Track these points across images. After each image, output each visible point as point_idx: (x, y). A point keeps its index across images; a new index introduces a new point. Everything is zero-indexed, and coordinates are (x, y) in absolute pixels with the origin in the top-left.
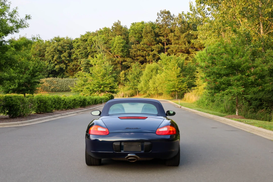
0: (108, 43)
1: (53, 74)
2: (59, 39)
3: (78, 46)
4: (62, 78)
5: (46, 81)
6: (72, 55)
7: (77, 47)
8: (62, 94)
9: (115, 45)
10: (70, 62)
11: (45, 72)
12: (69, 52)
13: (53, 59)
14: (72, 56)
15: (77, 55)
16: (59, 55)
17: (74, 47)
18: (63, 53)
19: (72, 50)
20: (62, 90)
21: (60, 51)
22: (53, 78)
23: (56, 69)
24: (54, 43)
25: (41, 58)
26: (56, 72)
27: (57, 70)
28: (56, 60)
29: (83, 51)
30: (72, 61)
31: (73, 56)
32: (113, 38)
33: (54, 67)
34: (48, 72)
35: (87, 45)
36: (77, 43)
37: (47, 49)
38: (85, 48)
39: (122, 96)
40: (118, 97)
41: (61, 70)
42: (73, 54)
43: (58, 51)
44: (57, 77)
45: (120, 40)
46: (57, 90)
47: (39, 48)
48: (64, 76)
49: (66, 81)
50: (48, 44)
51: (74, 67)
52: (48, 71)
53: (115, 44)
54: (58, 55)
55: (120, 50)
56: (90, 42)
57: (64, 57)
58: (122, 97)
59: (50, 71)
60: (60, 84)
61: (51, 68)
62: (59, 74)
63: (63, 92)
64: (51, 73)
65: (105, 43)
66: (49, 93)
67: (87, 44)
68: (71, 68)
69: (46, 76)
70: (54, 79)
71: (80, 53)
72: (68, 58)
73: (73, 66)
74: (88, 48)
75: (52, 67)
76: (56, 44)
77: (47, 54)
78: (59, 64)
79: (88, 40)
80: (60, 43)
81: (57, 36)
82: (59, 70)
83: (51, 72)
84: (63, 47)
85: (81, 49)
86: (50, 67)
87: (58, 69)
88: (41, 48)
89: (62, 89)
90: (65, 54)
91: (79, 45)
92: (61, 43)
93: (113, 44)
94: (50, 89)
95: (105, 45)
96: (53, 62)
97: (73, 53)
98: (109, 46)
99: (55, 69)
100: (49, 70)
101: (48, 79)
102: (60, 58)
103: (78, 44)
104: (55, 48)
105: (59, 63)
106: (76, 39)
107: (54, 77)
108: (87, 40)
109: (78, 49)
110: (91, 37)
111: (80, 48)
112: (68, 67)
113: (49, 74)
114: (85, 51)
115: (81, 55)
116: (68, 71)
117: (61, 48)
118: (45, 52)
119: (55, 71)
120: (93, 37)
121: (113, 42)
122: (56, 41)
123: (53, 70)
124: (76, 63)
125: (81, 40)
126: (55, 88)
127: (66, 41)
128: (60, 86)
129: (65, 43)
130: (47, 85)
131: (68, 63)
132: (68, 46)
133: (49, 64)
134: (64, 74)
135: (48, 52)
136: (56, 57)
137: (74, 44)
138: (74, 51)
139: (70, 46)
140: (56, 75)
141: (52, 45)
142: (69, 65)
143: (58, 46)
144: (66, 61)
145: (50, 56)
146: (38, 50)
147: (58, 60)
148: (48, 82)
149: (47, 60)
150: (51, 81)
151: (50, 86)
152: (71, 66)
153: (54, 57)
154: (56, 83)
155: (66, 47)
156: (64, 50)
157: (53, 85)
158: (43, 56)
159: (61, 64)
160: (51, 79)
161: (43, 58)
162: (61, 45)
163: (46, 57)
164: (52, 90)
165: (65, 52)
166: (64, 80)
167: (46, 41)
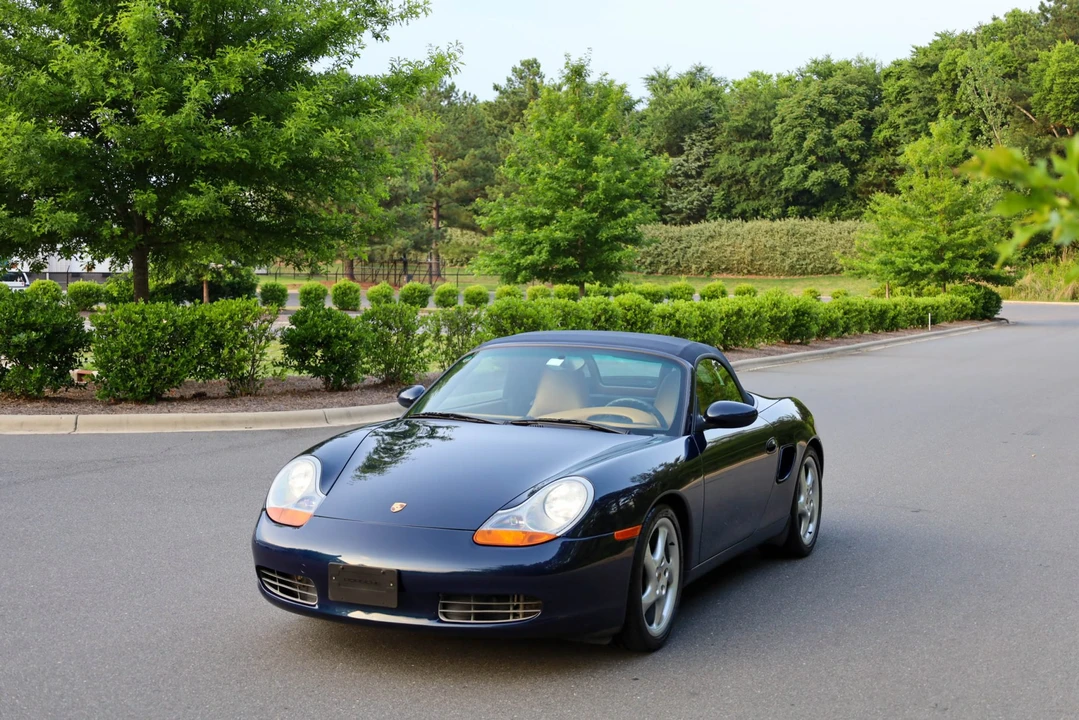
0: (1023, 77)
1: (801, 205)
2: (829, 69)
3: (903, 91)
4: (832, 219)
5: (772, 230)
6: (878, 129)
7: (896, 98)
8: (827, 283)
9: (1047, 84)
10: (869, 157)
11: (773, 197)
12: (865, 116)
13: (800, 145)
14: (875, 134)
15: (897, 127)
16: (827, 130)
17: (885, 98)
18: (843, 122)
19: (877, 108)
20: (830, 266)
21: (831, 114)
22: (797, 221)
23: (813, 185)
24: (807, 84)
25: (756, 141)
26: (813, 196)
27: (816, 190)
28: (811, 152)
29: (920, 112)
30: (878, 150)
31: (880, 131)
32: (1043, 54)
33: (805, 177)
34: (783, 196)
35: (938, 87)
36: (899, 79)
37: (783, 107)
38: (930, 99)
39: (1069, 292)
40: (1053, 300)
41: (832, 188)
42: (882, 126)
43: (822, 112)
44: (811, 218)
45: (1068, 59)
46: (811, 266)
47: (751, 103)
48: (844, 213)
49: (846, 234)
50: (784, 89)
51: (883, 177)
52: (781, 194)
53: (1048, 78)
54: (820, 131)
55: (1068, 103)
56: (949, 73)
57: (846, 137)
58: (1066, 300)
59: (790, 194)
60: (825, 243)
61: (795, 181)
62: (826, 205)
63: (834, 275)
64: (795, 203)
65: (1007, 76)
66: (782, 277)
67: (935, 82)
68: (870, 179)
69: (774, 211)
70: (802, 226)
71: (906, 119)
72: (860, 142)
73: (880, 170)
74: (940, 97)
75: (799, 176)
76: (814, 88)
77: (777, 129)
78: (823, 167)
79: (940, 65)
80: (831, 83)
81: (820, 57)
82: (821, 191)
83: (792, 197)
84: (841, 96)
85: (913, 105)
86: (791, 178)
87: (819, 184)
88: (760, 106)
89: (830, 262)
90: (850, 126)
91: (907, 89)
92: (836, 81)
93: (1041, 78)
94: (783, 261)
95: (1008, 84)
96: (801, 156)
97: (882, 122)
98: (1025, 88)
99: (807, 184)
100: (787, 190)
101: (778, 223)
102: (828, 140)
103: (901, 83)
104: (808, 102)
105: (824, 161)
106: (894, 63)
107: (802, 217)
108: (935, 68)
109: (902, 102)
110: (953, 53)
111: (908, 101)
112: (860, 177)
113: (788, 204)
114: (927, 109)
115: (912, 127)
116: (861, 192)
117: (834, 101)
118: (774, 121)
119: (807, 192)
120: (963, 53)
121: (1043, 71)
122: (819, 74)
123: (800, 188)
124: (891, 158)
125: (914, 65)
126: (804, 259)
127: (854, 73)
128: (822, 250)
129: (851, 83)
130: (773, 248)
131: (859, 161)
132: (863, 95)
133: (786, 165)
134: (843, 205)
135: (782, 121)
136: (812, 137)
137: (884, 84)
138: (887, 111)
139: (869, 92)
140: (814, 210)
141: (801, 91)
142: (863, 167)
143: (821, 94)
144: (852, 151)
145: (791, 134)
146: (746, 112)
147: (822, 151)
148: (777, 237)
149: (779, 151)
150: (788, 232)
151: (784, 250)
152: (872, 173)
153: (805, 139)
154: (809, 239)
155: (855, 97)
156: (844, 108)
157: (795, 249)
158: (766, 135)
159: (833, 167)
160: (789, 226)
161: (764, 144)
162: (836, 88)
163: (774, 141)
164: (792, 267)
165: (850, 116)
166: (838, 230)
167: (778, 76)
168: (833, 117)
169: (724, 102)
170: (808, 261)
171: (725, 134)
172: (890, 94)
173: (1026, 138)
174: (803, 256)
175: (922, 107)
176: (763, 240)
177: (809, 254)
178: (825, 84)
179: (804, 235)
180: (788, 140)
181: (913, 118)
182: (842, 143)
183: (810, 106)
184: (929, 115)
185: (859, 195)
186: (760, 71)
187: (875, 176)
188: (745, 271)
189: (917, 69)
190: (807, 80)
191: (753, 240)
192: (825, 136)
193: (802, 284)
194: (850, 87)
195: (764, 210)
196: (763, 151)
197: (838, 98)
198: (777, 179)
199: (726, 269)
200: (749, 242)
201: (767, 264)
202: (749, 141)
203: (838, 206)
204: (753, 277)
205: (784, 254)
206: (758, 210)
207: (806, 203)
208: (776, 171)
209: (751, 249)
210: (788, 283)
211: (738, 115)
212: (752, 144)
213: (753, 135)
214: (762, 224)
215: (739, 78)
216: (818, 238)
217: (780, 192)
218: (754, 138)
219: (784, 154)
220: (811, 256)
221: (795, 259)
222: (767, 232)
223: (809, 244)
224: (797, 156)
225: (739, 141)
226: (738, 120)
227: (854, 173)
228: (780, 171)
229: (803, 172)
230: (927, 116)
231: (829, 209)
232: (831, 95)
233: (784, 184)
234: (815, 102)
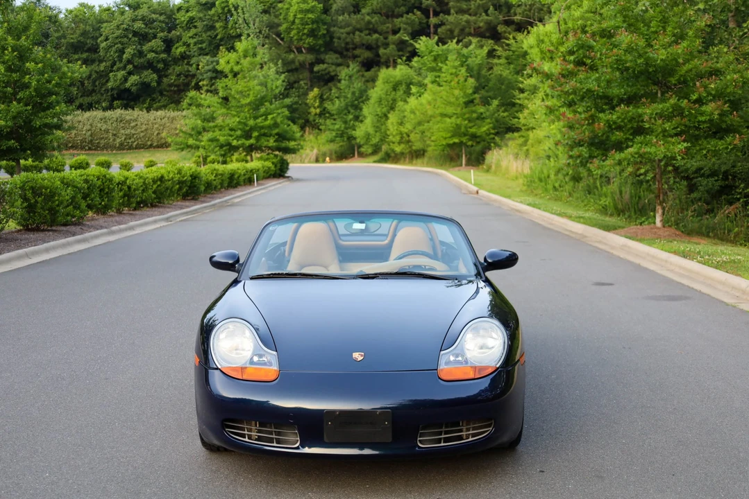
0: (274, 13)
1: (123, 99)
2: (138, 3)
3: (191, 20)
4: (148, 110)
5: (105, 118)
6: (175, 46)
7: (187, 25)
9: (291, 18)
10: (170, 66)
11: (102, 95)
12: (165, 37)
13: (120, 58)
14: (173, 50)
15: (188, 45)
16: (139, 47)
17: (178, 25)
18: (150, 41)
19: (173, 32)
20: (149, 143)
21: (141, 35)
22: (122, 111)
23: (132, 85)
24: (122, 13)
25: (87, 54)
26: (133, 93)
27: (134, 89)
28: (129, 62)
29: (204, 35)
30: (176, 61)
31: (177, 48)
33: (126, 80)
34: (109, 94)
35: (216, 18)
36: (187, 11)
37: (106, 29)
38: (211, 26)
39: (314, 157)
40: (304, 163)
41: (145, 88)
42: (177, 45)
43: (135, 34)
44: (133, 110)
45: (305, 2)
46: (135, 143)
47: (81, 26)
48: (155, 106)
49: (159, 120)
50: (105, 16)
51: (181, 80)
52: (108, 92)
53: (292, 14)
54: (134, 47)
55: (306, 31)
56: (223, 9)
57: (153, 52)
58: (312, 163)
59: (115, 92)
60: (144, 127)
61: (118, 83)
62: (141, 100)
64: (118, 99)
65: (265, 12)
66: (114, 152)
67: (214, 15)
68: (172, 81)
69: (104, 105)
70: (127, 114)
71: (195, 40)
72: (164, 56)
73: (179, 75)
74: (218, 25)
75: (121, 79)
76: (128, 16)
77: (103, 45)
78: (137, 72)
79: (217, 3)
80: (140, 12)
82: (138, 90)
83: (117, 94)
84: (148, 22)
85: (199, 30)
86: (115, 81)
87: (136, 85)
88: (89, 28)
89: (148, 140)
90: (156, 43)
91: (194, 18)
92: (143, 11)
93: (286, 14)
94: (114, 140)
95: (265, 17)
96: (122, 65)
97: (178, 42)
98: (276, 21)
99: (128, 85)
100: (112, 89)
101: (109, 113)
102: (141, 54)
103: (190, 14)
104: (125, 26)
105: (138, 69)
107: (126, 109)
108: (213, 5)
109: (191, 28)
111: (195, 27)
112: (165, 80)
113: (113, 99)
114: (209, 33)
115: (200, 46)
116: (166, 90)
117: (143, 26)
118: (100, 39)
119: (128, 90)
121: (288, 9)
122: (129, 6)
123: (122, 87)
124: (186, 67)
125: (198, 3)
126: (130, 139)
127: (156, 6)
128: (142, 132)
129: (154, 13)
130: (107, 131)
131: (163, 68)
132: (163, 22)
133: (111, 71)
134: (153, 100)
135: (107, 39)
136: (129, 51)
137: (178, 15)
138: (181, 34)
139: (167, 21)
140: (132, 103)
141: (119, 18)
142: (167, 73)
143: (134, 21)
144: (158, 62)
145: (114, 49)
146: (78, 32)
147: (137, 61)
148: (109, 123)
149: (105, 61)
150: (117, 119)
151: (115, 132)
152: (173, 77)
153: (124, 53)
154: (133, 124)
155: (158, 23)
156: (151, 31)
157: (123, 131)
158: (94, 49)
159: (146, 73)
160: (118, 115)
161: (93, 56)
162: (144, 17)
163: (102, 53)
164: (121, 144)
165: (155, 37)
166: (153, 117)
167: (100, 7)
168: (144, 37)
169: (60, 24)
170: (133, 140)
171: (64, 48)
172: (182, 22)
173: (278, 54)
174: (129, 136)
175: (205, 32)
176: (99, 125)
177: (134, 135)
178: (136, 13)
179: (129, 122)
180: (112, 53)
181: (200, 39)
182: (151, 56)
183: (126, 29)
184: (211, 37)
185: (165, 93)
186: (86, 2)
187: (175, 80)
188: (87, 148)
189: (201, 5)
190: (122, 10)
191: (91, 125)
192: (139, 51)
193: (130, 156)
194: (153, 16)
195: (96, 103)
196: (93, 61)
197: (146, 25)
198: (104, 81)
199: (72, 147)
200: (89, 127)
201: (102, 142)
202: (82, 53)
203: (150, 100)
204: (93, 152)
205: (115, 135)
206: (92, 103)
207: (127, 98)
208: (104, 76)
209: (90, 132)
210: (120, 156)
211: (72, 34)
212: (85, 55)
213: (85, 49)
214: (98, 114)
215: (71, 7)
216: (139, 123)
217: (107, 91)
218: (86, 51)
219: (109, 64)
220: (135, 136)
221: (123, 139)
222: (101, 119)
223: (133, 127)
224: (118, 65)
225: (74, 54)
226: (73, 38)
227: (160, 77)
228: (107, 75)
229: (124, 76)
230: (209, 38)
231: (144, 102)
232: (141, 22)
233: (110, 85)
234: (130, 26)
